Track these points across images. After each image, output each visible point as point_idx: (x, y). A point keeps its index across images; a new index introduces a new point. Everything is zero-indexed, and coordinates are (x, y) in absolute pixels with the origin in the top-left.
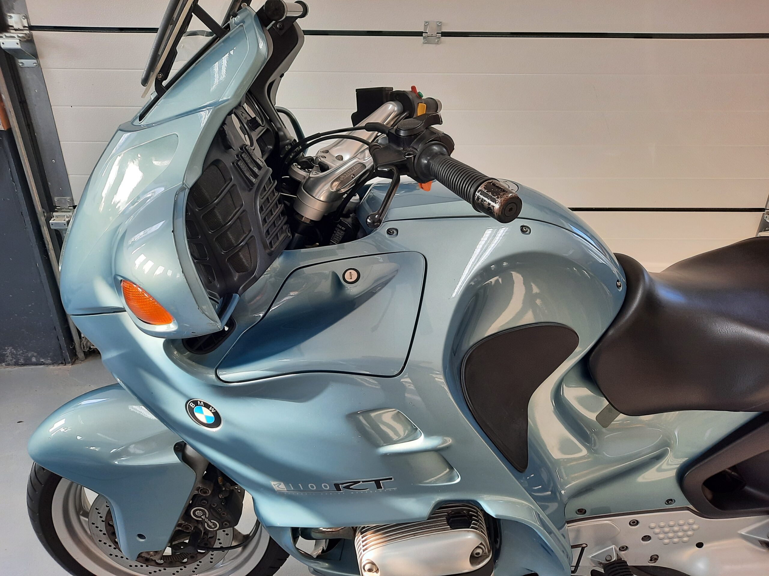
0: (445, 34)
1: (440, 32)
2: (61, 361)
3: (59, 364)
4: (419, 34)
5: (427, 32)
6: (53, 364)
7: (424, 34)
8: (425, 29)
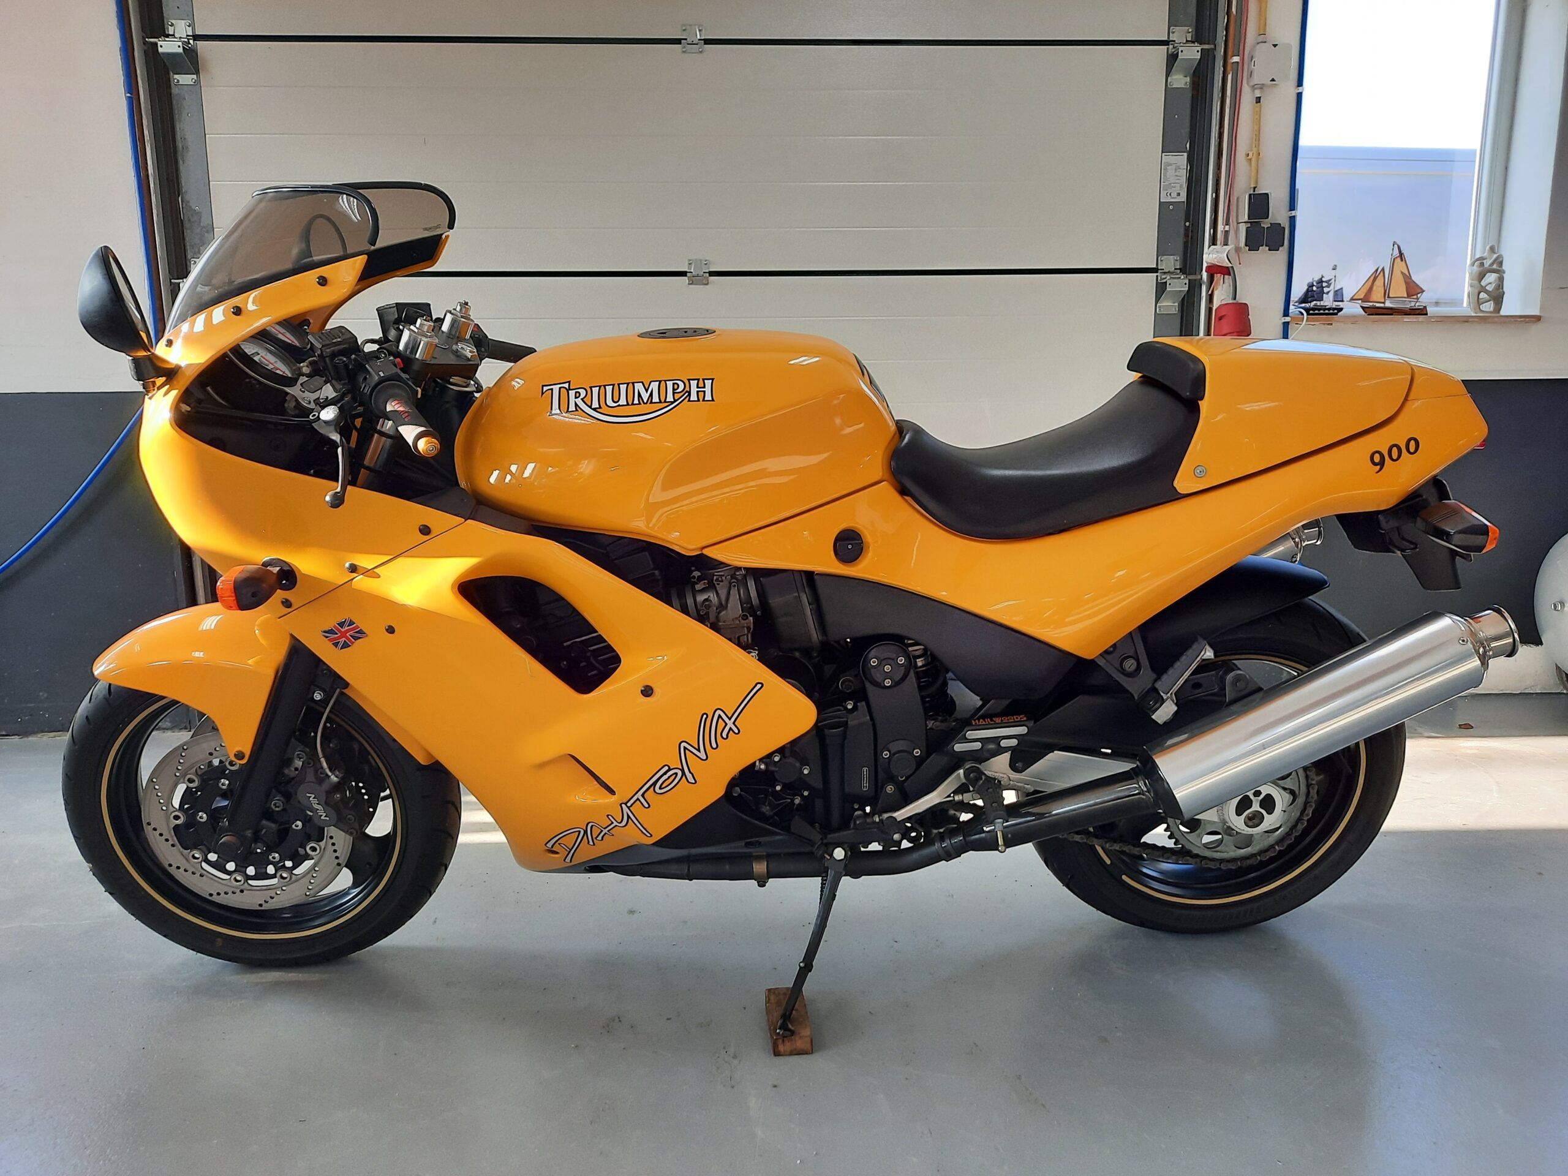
0: (712, 274)
1: (707, 271)
2: (184, 725)
3: (181, 729)
4: (682, 274)
5: (692, 271)
6: (172, 729)
7: (688, 274)
8: (688, 269)
